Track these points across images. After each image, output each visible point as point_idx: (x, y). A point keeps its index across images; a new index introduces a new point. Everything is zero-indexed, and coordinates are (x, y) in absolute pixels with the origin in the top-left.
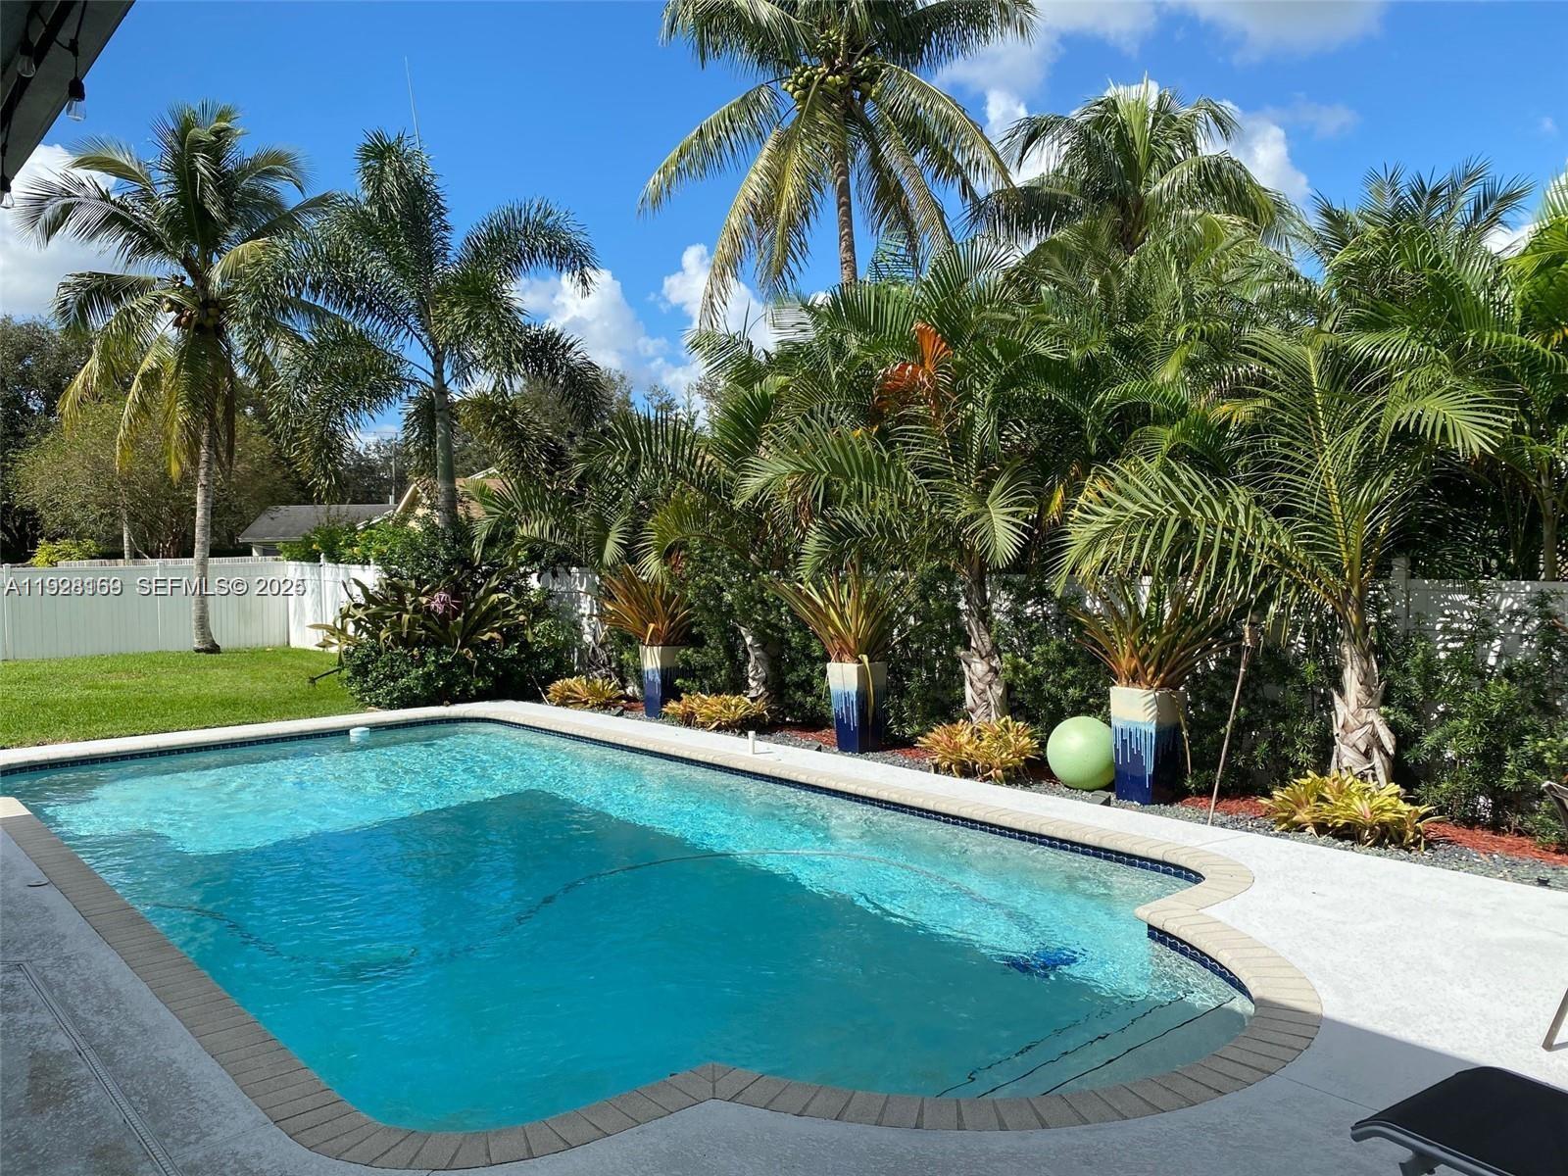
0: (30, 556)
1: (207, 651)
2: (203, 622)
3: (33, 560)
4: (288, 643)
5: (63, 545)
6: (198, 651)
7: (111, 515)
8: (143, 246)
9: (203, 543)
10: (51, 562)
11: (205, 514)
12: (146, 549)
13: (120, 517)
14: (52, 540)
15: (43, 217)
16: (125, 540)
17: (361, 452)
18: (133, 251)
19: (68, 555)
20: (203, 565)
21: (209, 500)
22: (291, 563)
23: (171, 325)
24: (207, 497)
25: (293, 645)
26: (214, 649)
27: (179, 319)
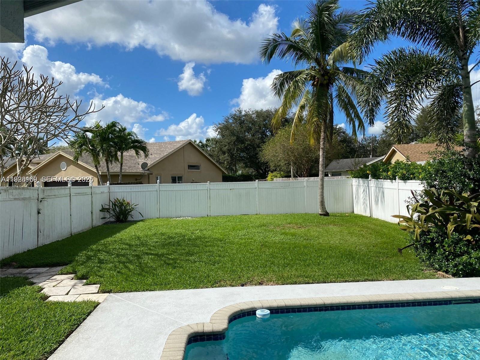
0: (267, 177)
1: (324, 215)
2: (322, 203)
3: (268, 178)
4: (353, 211)
5: (275, 173)
6: (321, 215)
7: (288, 163)
8: (301, 56)
9: (322, 171)
10: (272, 179)
11: (323, 160)
12: (299, 174)
13: (290, 165)
14: (272, 172)
15: (268, 52)
16: (292, 172)
17: (360, 142)
18: (298, 59)
19: (276, 177)
20: (322, 180)
21: (325, 154)
22: (354, 179)
23: (311, 86)
24: (324, 153)
25: (355, 212)
26: (327, 214)
27: (314, 83)
